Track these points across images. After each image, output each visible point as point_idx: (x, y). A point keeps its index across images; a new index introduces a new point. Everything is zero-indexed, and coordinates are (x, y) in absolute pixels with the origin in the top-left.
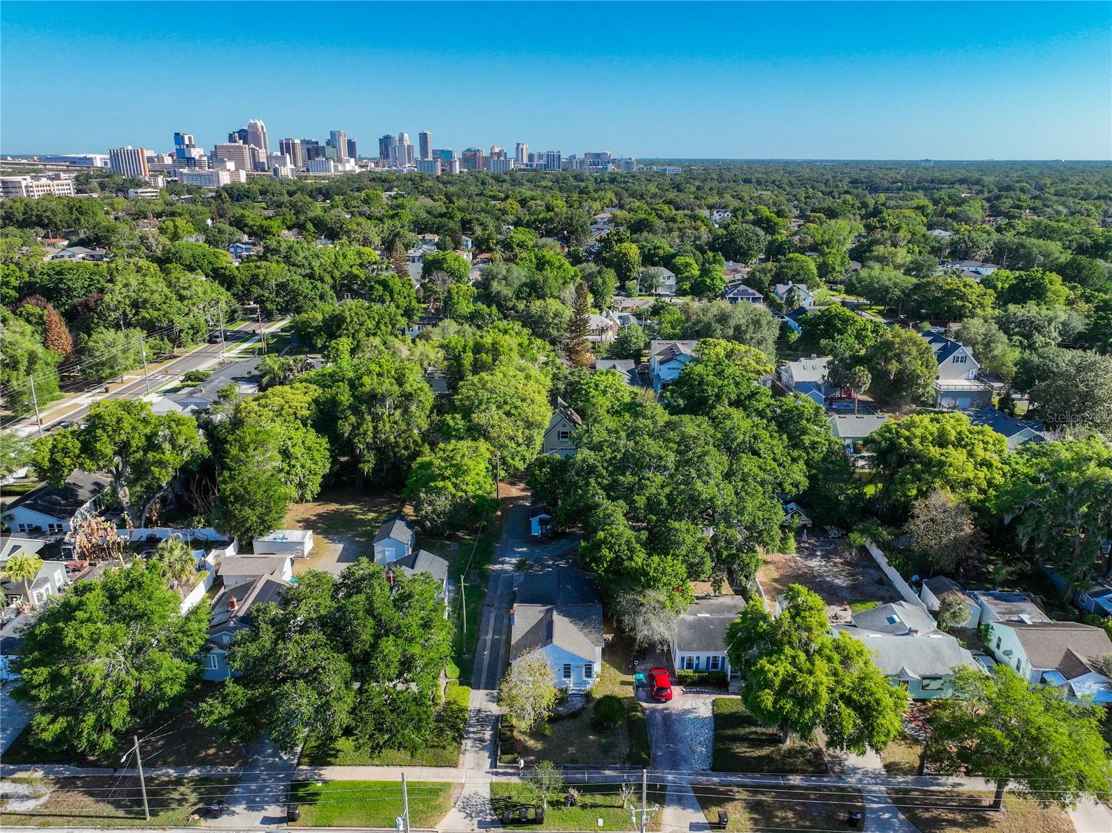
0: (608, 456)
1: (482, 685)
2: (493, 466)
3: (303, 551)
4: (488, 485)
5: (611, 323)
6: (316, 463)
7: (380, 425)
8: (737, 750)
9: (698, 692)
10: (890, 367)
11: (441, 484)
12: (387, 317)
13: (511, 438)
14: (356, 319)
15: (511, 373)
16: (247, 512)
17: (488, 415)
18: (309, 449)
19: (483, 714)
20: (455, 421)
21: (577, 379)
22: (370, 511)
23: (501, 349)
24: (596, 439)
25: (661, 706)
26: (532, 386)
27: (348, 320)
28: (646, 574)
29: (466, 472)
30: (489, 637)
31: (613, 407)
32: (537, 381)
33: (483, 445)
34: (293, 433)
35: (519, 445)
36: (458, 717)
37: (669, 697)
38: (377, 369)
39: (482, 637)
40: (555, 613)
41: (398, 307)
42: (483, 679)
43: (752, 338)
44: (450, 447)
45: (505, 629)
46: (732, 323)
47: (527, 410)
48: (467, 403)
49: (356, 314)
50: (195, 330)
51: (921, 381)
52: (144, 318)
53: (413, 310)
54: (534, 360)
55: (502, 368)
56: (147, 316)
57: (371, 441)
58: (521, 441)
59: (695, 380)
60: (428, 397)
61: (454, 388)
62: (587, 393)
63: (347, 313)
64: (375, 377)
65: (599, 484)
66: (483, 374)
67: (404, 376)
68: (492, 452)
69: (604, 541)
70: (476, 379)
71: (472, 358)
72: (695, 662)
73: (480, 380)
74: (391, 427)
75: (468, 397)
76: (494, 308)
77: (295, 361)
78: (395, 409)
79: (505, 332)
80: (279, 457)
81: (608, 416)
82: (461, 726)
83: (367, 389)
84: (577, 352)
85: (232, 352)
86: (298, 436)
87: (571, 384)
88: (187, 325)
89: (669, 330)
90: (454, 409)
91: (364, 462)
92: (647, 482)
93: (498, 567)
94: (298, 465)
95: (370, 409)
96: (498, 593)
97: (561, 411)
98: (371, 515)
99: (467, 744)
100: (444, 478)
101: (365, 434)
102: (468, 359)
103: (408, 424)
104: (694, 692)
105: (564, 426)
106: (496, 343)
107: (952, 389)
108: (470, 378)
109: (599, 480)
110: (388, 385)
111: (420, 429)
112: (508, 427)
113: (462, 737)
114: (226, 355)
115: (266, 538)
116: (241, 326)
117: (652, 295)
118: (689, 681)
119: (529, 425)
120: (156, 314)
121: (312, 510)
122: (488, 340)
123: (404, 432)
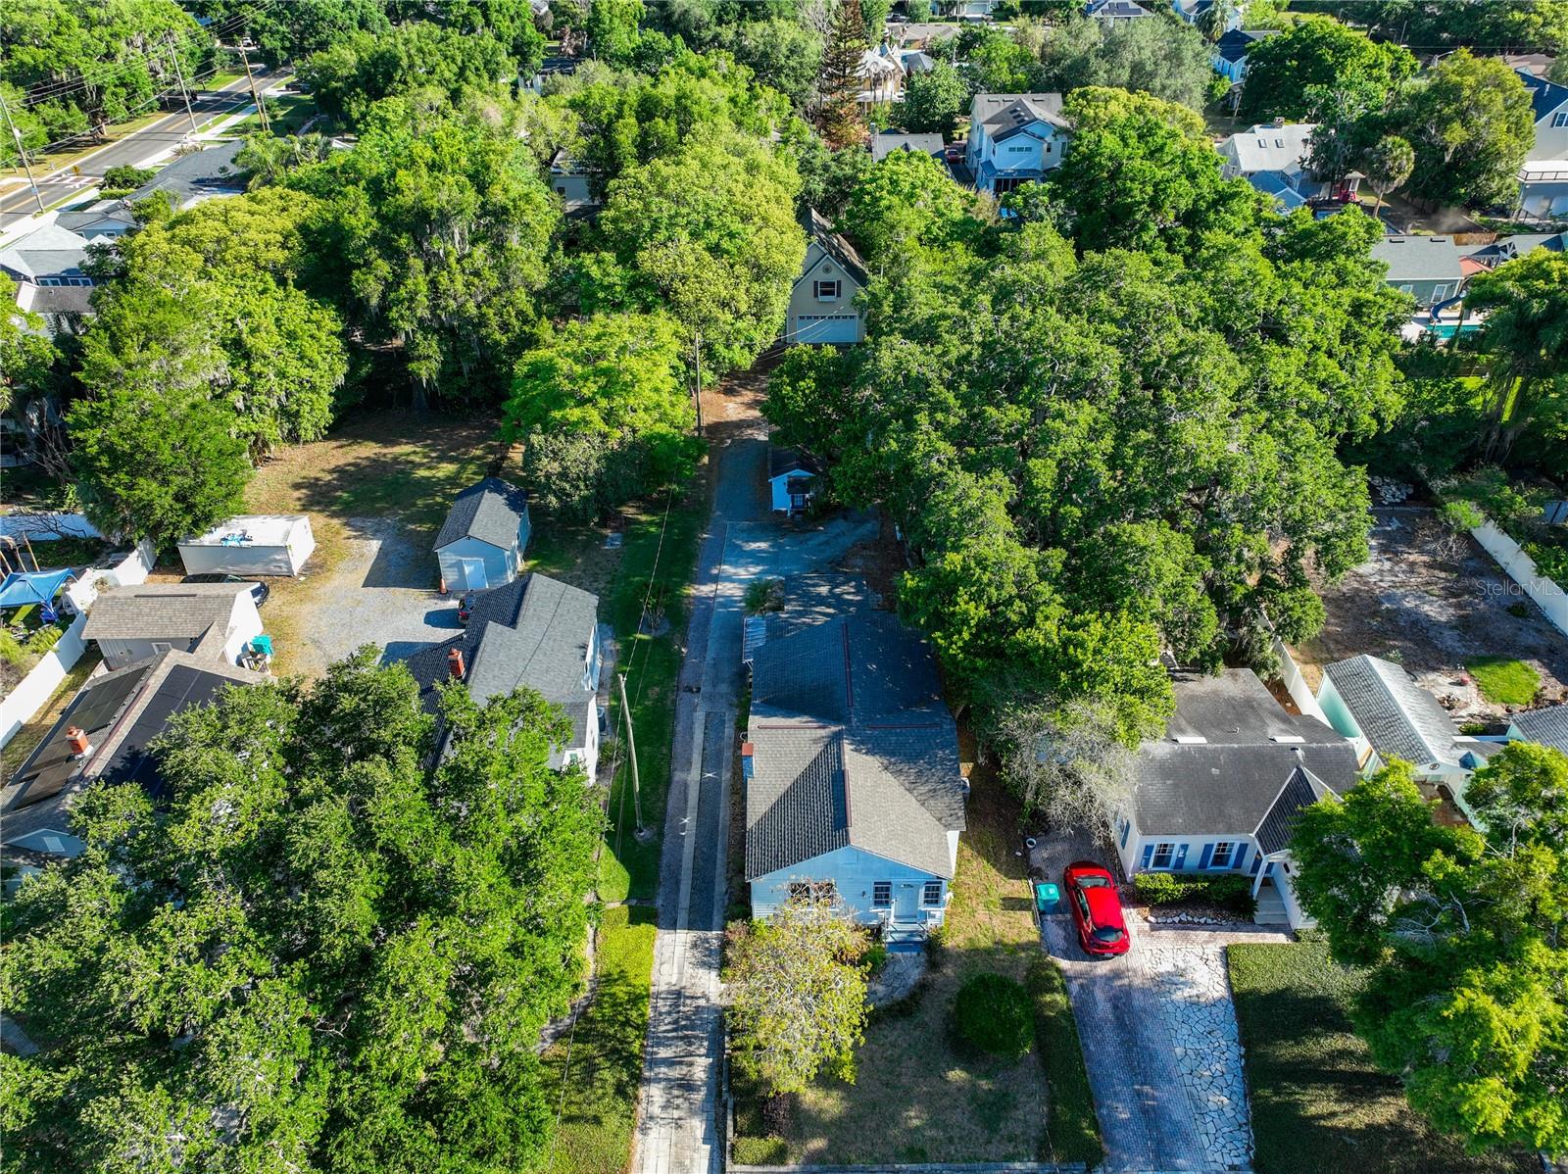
0: (954, 354)
1: (683, 916)
2: (688, 364)
3: (288, 563)
4: (681, 410)
5: (891, 66)
6: (313, 365)
7: (444, 280)
8: (1313, 1110)
9: (1185, 926)
10: (1447, 137)
11: (574, 414)
12: (478, 55)
13: (724, 305)
14: (419, 62)
15: (718, 160)
16: (148, 488)
17: (672, 252)
18: (291, 336)
19: (687, 1008)
20: (603, 268)
21: (848, 171)
22: (442, 459)
23: (695, 109)
24: (922, 313)
25: (1102, 968)
26: (764, 187)
27: (405, 62)
28: (1073, 664)
29: (628, 387)
30: (694, 776)
31: (928, 231)
32: (773, 177)
33: (664, 324)
34: (253, 303)
35: (738, 316)
36: (627, 1023)
37: (1123, 947)
38: (429, 154)
39: (678, 776)
40: (847, 747)
41: (499, 38)
42: (684, 901)
43: (1164, 88)
44: (593, 330)
45: (728, 754)
46: (1127, 57)
47: (756, 240)
48: (628, 227)
49: (420, 50)
50: (129, 87)
51: (1501, 166)
52: (22, 64)
53: (529, 44)
54: (762, 132)
55: (699, 148)
56: (27, 59)
57: (427, 314)
58: (743, 308)
59: (1102, 167)
60: (544, 213)
61: (599, 192)
62: (876, 200)
63: (401, 47)
64: (424, 171)
65: (938, 426)
66: (658, 163)
67: (488, 168)
68: (684, 340)
69: (964, 577)
70: (643, 175)
71: (636, 130)
72: (1176, 854)
73: (653, 175)
74: (467, 285)
75: (628, 213)
76: (679, 39)
77: (304, 144)
78: (473, 243)
79: (702, 74)
80: (223, 358)
81: (924, 251)
82: (636, 1047)
83: (407, 199)
84: (839, 119)
85: (209, 133)
86: (265, 308)
87: (835, 181)
88: (110, 78)
89: (1006, 77)
90: (600, 241)
91: (419, 358)
92: (1058, 424)
93: (706, 589)
94: (270, 372)
95: (419, 244)
96: (710, 655)
97: (821, 240)
98: (446, 469)
99: (654, 1095)
100: (582, 402)
101: (412, 300)
102: (627, 132)
103: (505, 277)
104: (1173, 926)
105: (827, 270)
106: (684, 96)
107: (1549, 178)
108: (631, 171)
109: (939, 416)
110: (450, 192)
111: (528, 286)
112: (716, 279)
113: (638, 1079)
114: (199, 137)
115: (207, 539)
116: (225, 83)
117: (954, 19)
118: (1162, 898)
119: (760, 273)
120: (41, 55)
121: (327, 458)
122: (668, 90)
123: (497, 292)
